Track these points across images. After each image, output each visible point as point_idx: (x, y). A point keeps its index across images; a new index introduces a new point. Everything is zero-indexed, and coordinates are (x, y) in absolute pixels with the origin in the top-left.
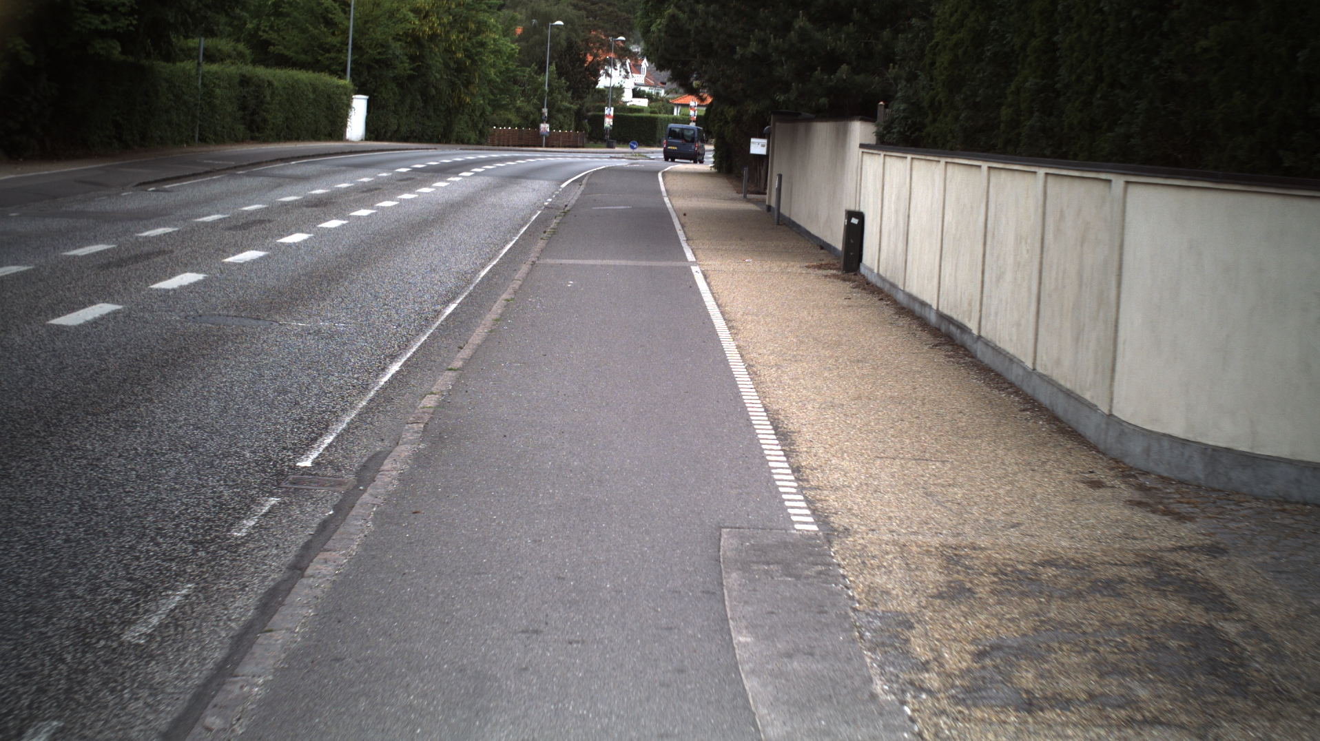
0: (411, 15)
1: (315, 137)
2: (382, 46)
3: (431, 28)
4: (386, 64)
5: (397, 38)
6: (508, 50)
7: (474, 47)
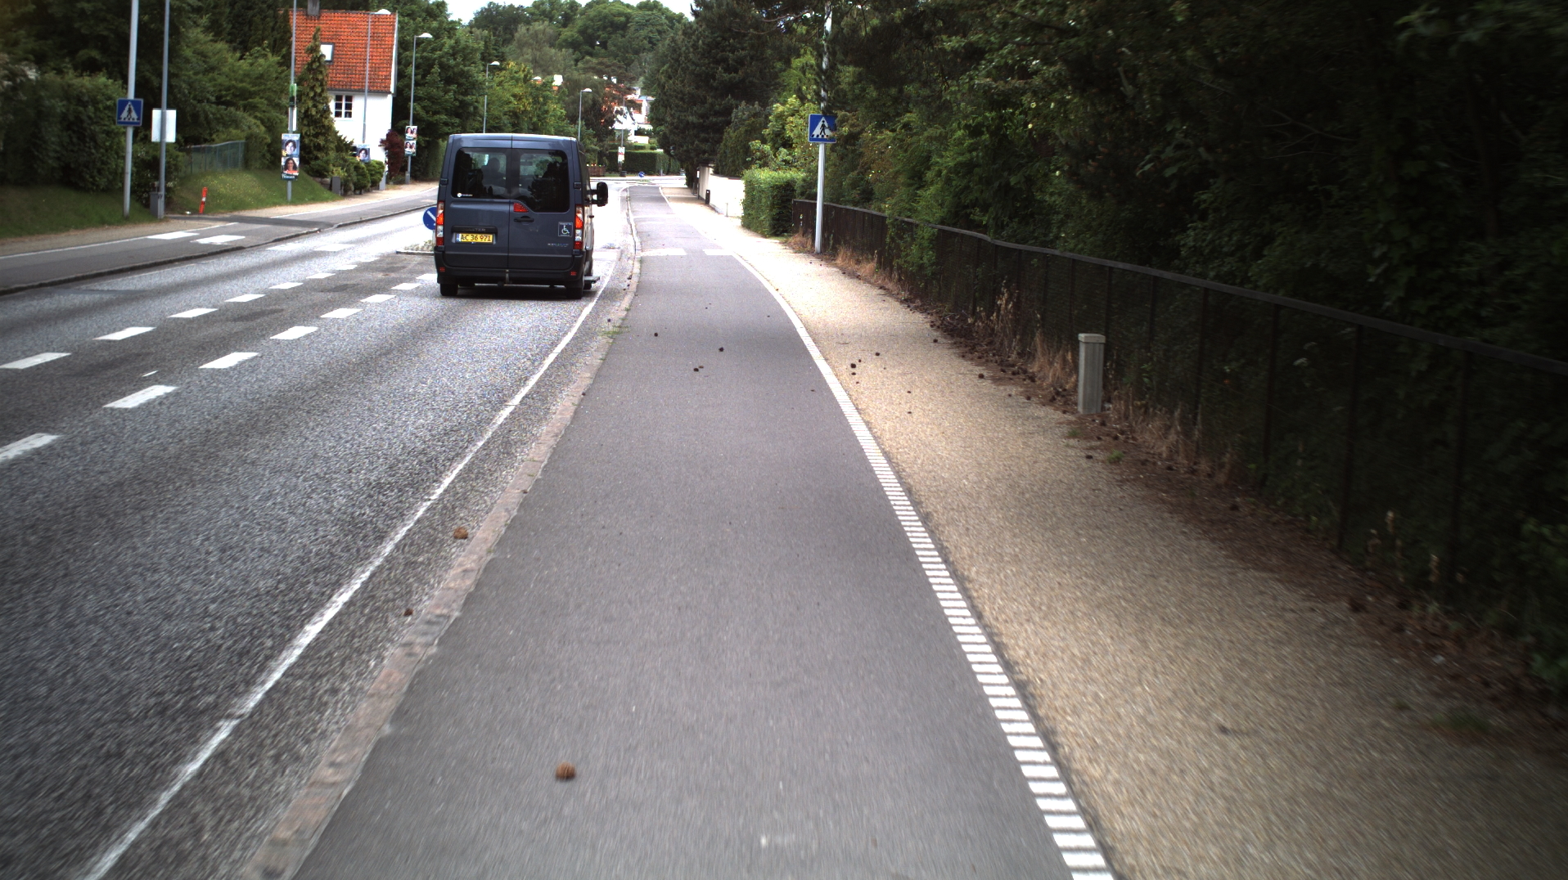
0: (512, 99)
3: (524, 106)
6: (559, 113)
7: (543, 114)
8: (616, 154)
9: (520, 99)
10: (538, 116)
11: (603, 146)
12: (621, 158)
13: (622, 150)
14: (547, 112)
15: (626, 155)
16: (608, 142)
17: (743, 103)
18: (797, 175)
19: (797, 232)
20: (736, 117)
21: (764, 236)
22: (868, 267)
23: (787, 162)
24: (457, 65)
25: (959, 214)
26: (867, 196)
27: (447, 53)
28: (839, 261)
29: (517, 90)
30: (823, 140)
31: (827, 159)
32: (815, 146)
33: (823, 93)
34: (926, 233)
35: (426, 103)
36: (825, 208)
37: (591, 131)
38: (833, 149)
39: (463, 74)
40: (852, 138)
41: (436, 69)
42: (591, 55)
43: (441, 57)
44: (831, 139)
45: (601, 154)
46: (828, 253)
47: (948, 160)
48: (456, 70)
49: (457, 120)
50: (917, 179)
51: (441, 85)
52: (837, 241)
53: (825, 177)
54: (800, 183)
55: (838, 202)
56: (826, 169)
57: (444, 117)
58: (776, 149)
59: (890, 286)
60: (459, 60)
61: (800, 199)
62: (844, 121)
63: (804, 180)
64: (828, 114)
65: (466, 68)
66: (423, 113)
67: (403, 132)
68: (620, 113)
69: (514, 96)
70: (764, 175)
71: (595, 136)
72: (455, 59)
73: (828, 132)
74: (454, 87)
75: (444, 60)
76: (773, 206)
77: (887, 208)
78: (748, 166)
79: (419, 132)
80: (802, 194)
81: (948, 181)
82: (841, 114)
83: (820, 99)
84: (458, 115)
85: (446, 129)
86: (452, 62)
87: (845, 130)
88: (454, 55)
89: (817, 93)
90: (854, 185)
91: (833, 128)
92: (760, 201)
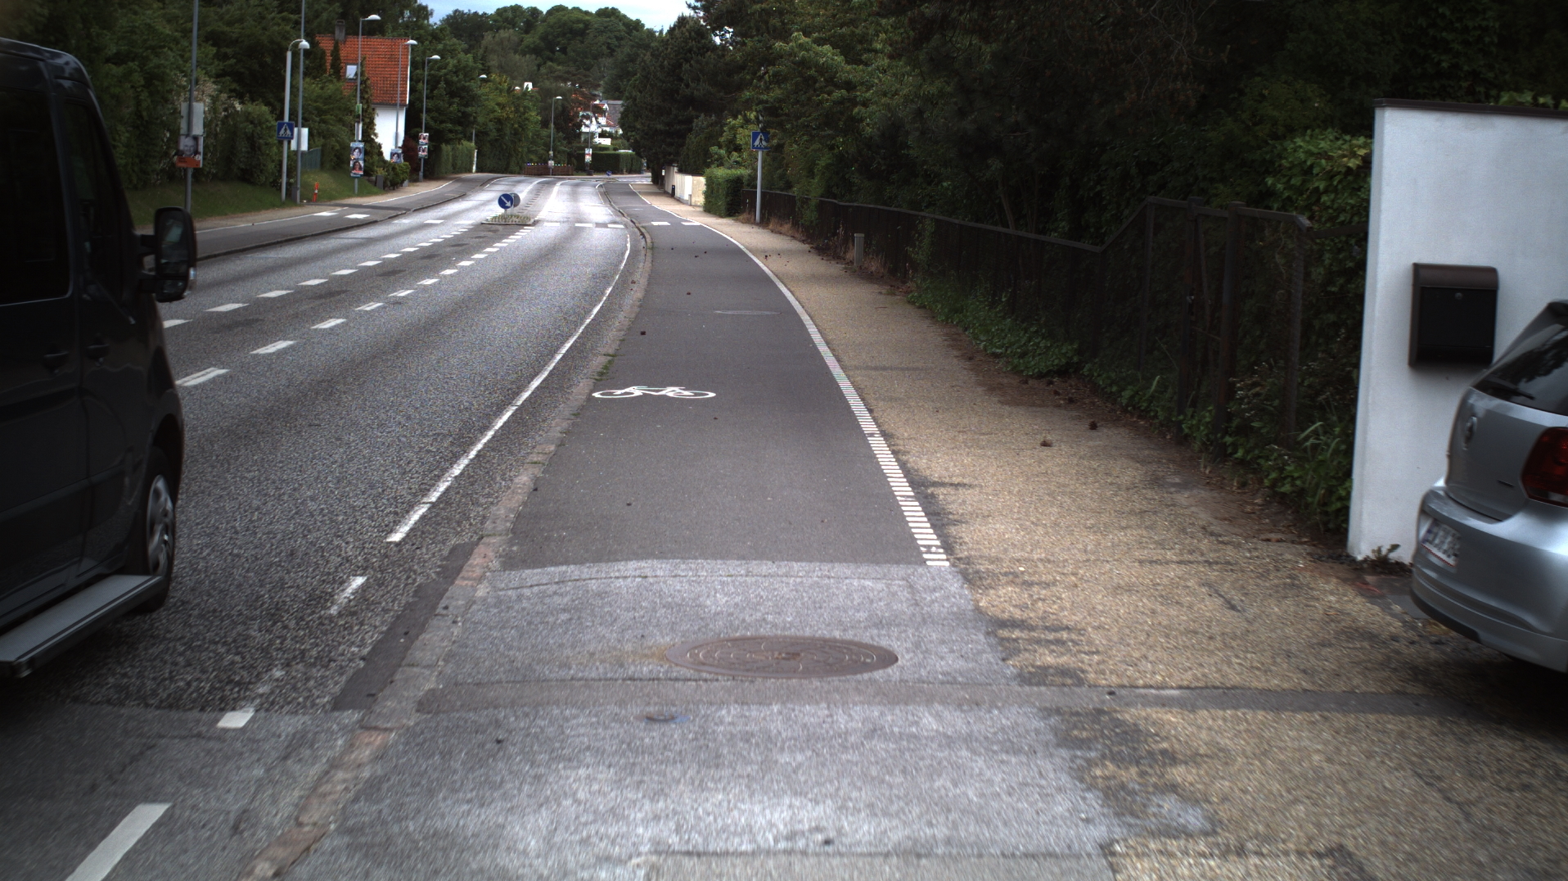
6: (535, 120)
8: (584, 155)
12: (588, 158)
13: (589, 151)
14: (527, 119)
15: (593, 155)
16: (576, 144)
17: (702, 115)
18: (743, 172)
19: (744, 212)
20: (697, 126)
21: (721, 216)
22: (787, 227)
23: (737, 162)
24: (460, 81)
25: (828, 192)
26: (789, 186)
27: (451, 71)
28: (771, 226)
29: (501, 100)
30: (760, 148)
31: (764, 162)
32: (757, 152)
33: (761, 118)
34: (813, 203)
35: (435, 114)
36: (763, 194)
37: (561, 134)
38: (768, 154)
39: (464, 88)
40: (779, 148)
41: (442, 84)
42: (552, 60)
43: (446, 74)
44: (766, 148)
45: (570, 155)
46: (764, 223)
47: (822, 163)
48: (458, 85)
49: (460, 128)
50: (811, 173)
51: (447, 98)
52: (770, 214)
53: (763, 173)
54: (747, 177)
55: (771, 189)
56: (763, 168)
57: (449, 126)
58: (730, 153)
59: (796, 235)
60: (461, 77)
61: (746, 189)
62: (774, 136)
63: (749, 175)
64: (764, 131)
65: (467, 84)
66: (432, 123)
67: (416, 138)
68: (588, 118)
69: (498, 104)
70: (721, 172)
71: (564, 139)
72: (457, 76)
73: (764, 143)
74: (456, 100)
75: (449, 77)
76: (727, 195)
77: (795, 191)
78: (708, 166)
79: (430, 138)
80: (748, 185)
81: (823, 173)
82: (772, 131)
83: (759, 122)
84: (460, 124)
85: (451, 136)
86: (455, 79)
87: (775, 141)
88: (456, 73)
89: (757, 118)
90: (781, 177)
91: (767, 140)
92: (718, 191)
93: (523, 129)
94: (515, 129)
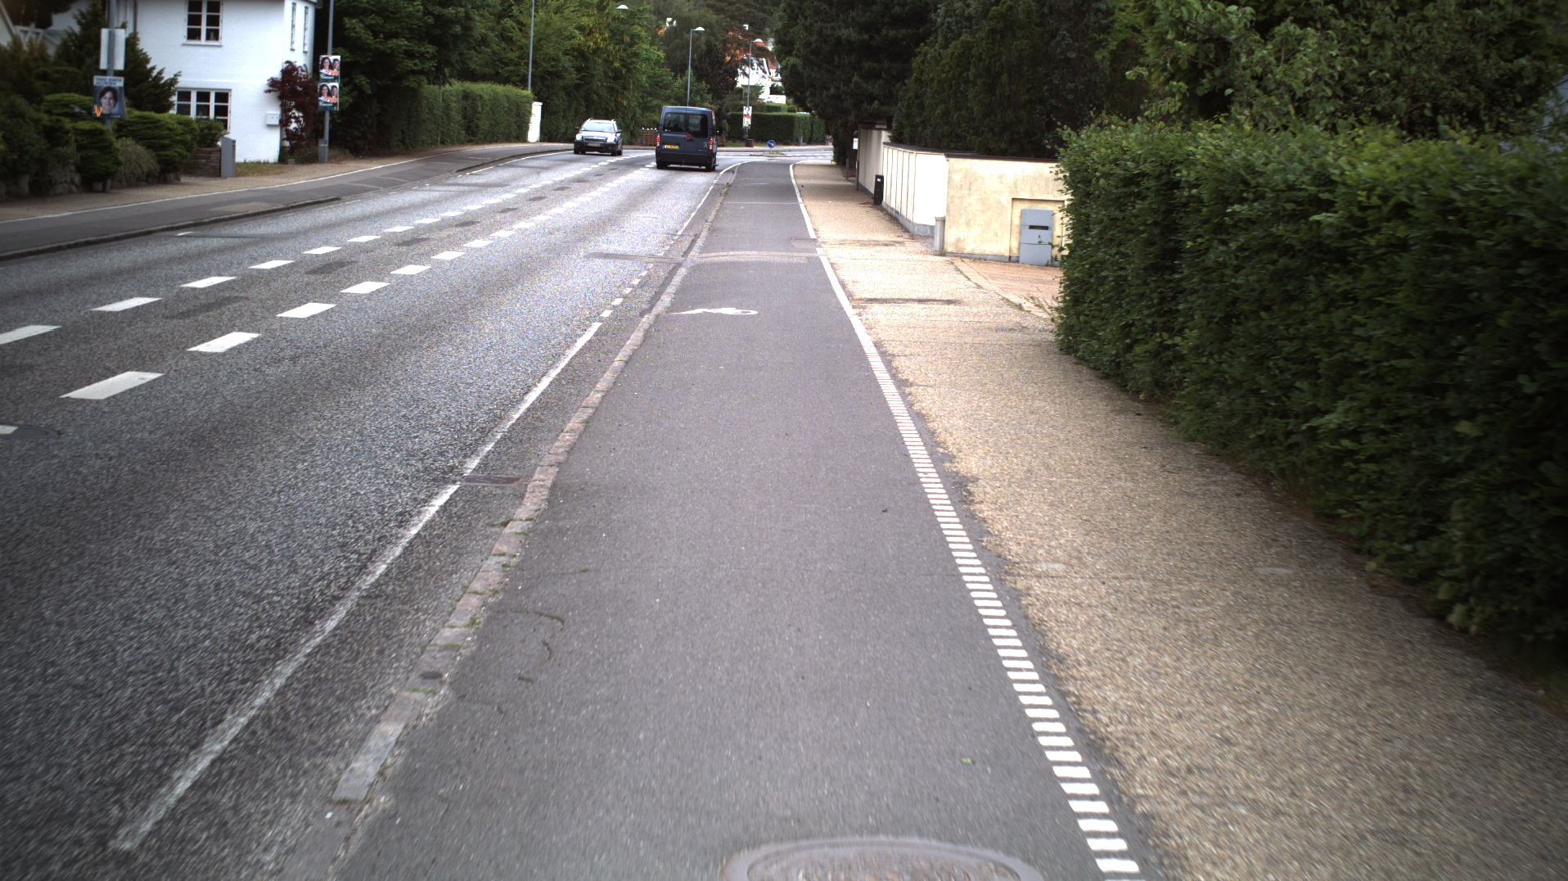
0: (577, 32)
1: (508, 140)
2: (554, 60)
3: (595, 43)
4: (557, 75)
5: (566, 53)
6: (654, 57)
7: (629, 57)
8: (741, 117)
9: (591, 32)
10: (622, 60)
11: (721, 105)
12: (747, 122)
13: (748, 111)
14: (636, 55)
15: (754, 117)
16: (728, 100)
29: (585, 21)
37: (703, 85)
69: (581, 28)
93: (629, 70)
94: (615, 70)
